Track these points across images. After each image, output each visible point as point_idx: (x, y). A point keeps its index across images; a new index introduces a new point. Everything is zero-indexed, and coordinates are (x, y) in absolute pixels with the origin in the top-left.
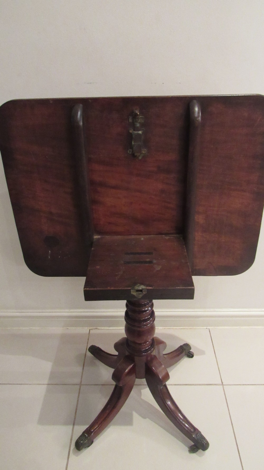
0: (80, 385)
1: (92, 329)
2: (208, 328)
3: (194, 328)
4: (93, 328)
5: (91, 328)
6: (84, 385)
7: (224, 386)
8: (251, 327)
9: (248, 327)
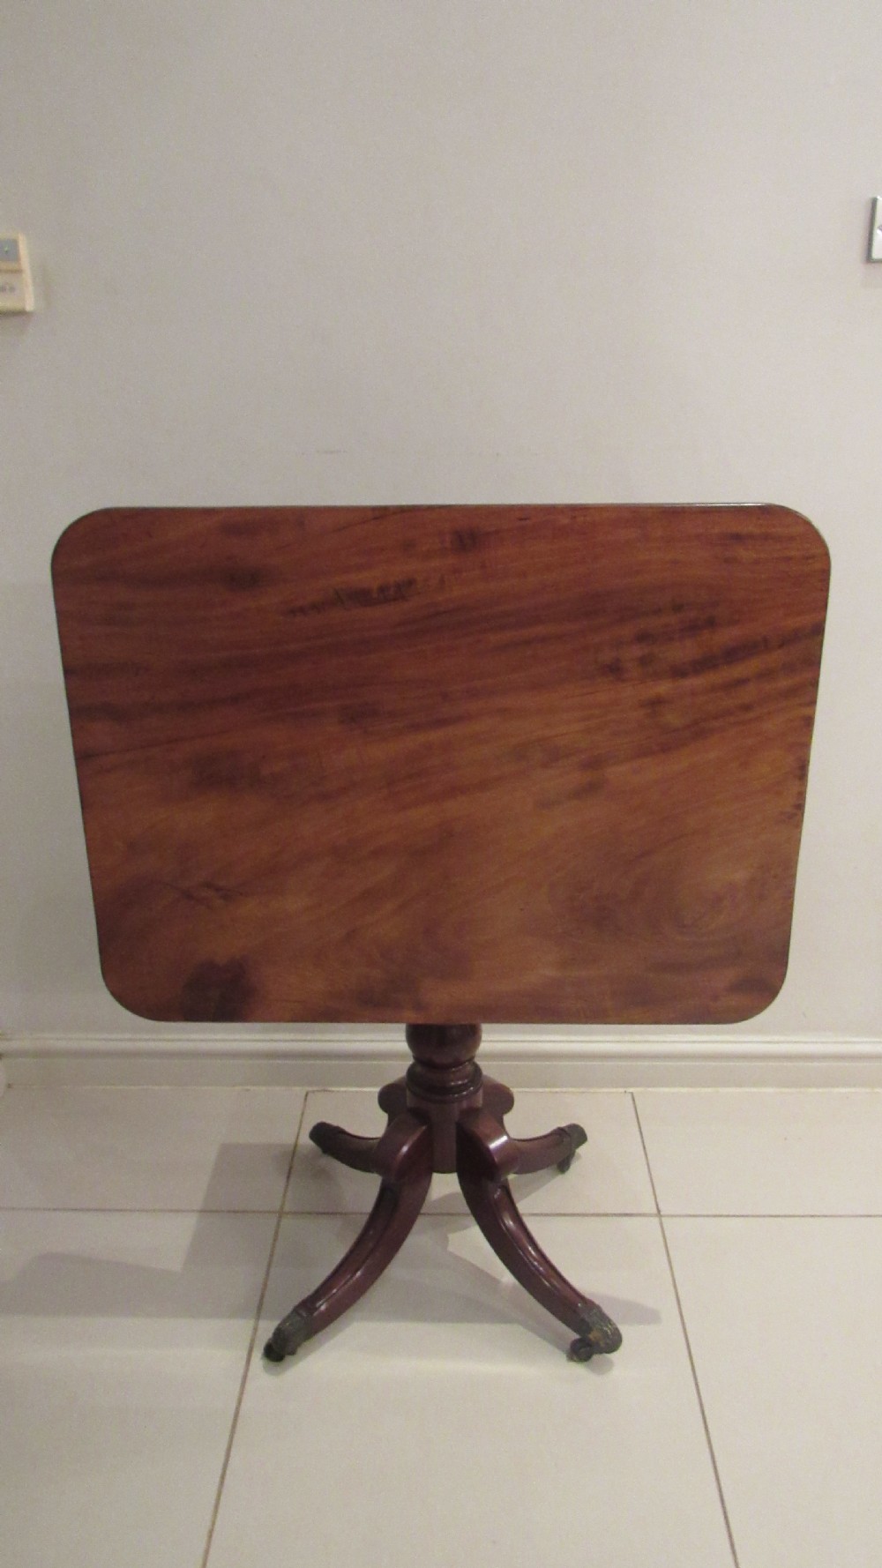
0: (281, 1214)
1: (313, 1092)
2: (631, 1090)
3: (592, 1090)
4: (315, 1089)
5: (310, 1089)
6: (287, 1213)
7: (663, 1219)
8: (747, 1090)
9: (738, 1090)
